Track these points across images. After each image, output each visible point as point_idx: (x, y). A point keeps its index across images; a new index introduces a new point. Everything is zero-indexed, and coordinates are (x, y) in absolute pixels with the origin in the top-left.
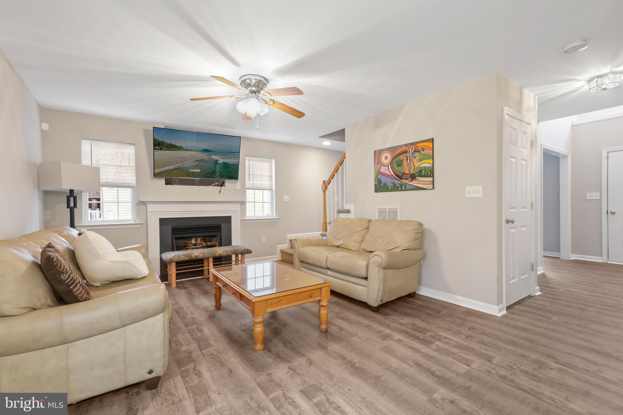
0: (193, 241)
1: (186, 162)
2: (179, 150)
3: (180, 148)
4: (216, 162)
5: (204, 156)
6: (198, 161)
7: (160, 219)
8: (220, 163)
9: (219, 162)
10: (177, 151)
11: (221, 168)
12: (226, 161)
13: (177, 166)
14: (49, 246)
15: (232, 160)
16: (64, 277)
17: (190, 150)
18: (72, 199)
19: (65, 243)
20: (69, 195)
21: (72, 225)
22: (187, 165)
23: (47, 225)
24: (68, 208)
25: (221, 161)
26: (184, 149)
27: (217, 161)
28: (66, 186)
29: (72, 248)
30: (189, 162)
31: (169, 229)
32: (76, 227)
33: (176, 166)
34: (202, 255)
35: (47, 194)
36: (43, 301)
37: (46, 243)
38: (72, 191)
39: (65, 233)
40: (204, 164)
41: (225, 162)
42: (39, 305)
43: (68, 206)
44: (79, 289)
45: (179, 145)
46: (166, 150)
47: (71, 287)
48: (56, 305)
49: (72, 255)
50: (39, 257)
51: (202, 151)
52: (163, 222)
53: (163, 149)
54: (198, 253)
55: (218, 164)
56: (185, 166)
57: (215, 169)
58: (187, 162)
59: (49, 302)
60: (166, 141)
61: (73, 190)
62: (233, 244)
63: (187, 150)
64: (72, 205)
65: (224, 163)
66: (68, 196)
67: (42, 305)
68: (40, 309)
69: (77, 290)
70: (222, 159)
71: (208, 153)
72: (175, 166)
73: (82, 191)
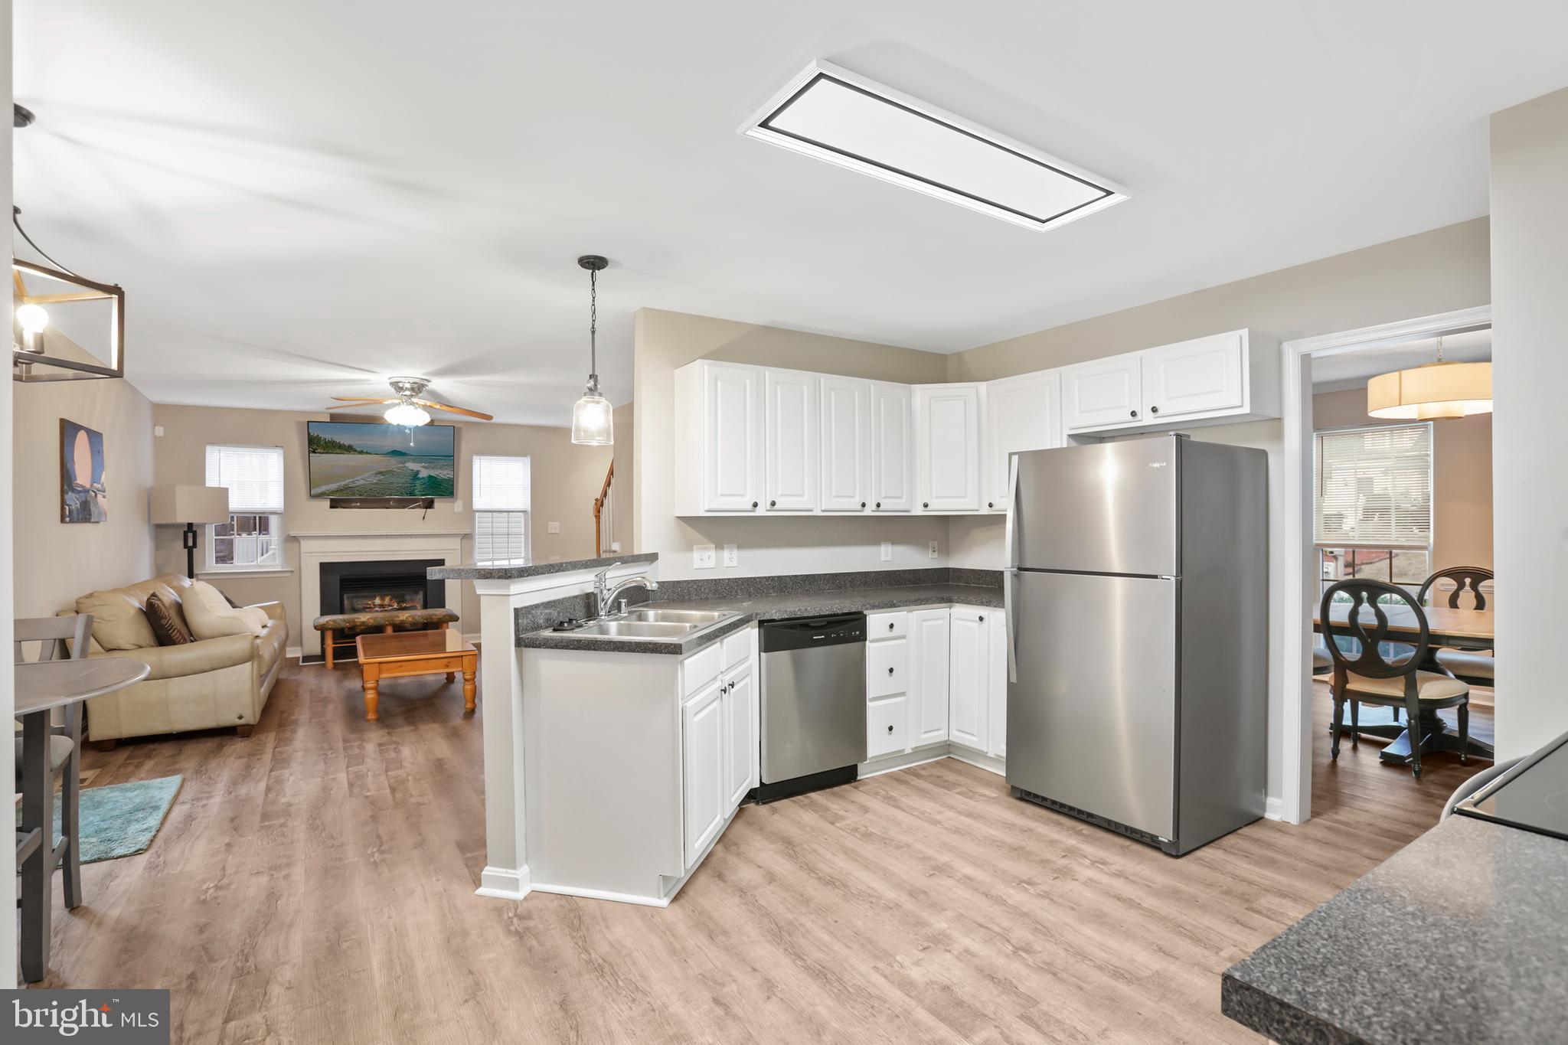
0: (378, 601)
1: (360, 476)
2: (344, 452)
3: (349, 449)
4: (415, 475)
5: (393, 463)
6: (381, 473)
7: (321, 564)
8: (423, 478)
9: (420, 476)
10: (343, 455)
11: (424, 486)
12: (434, 473)
13: (344, 483)
14: (154, 595)
15: (445, 472)
16: (164, 622)
17: (367, 453)
18: (190, 535)
19: (173, 594)
20: (186, 529)
21: (191, 575)
22: (362, 482)
23: (160, 573)
24: (185, 548)
25: (424, 473)
26: (356, 451)
27: (417, 473)
28: (183, 518)
29: (180, 601)
30: (365, 475)
31: (336, 580)
32: (197, 575)
33: (340, 483)
34: (371, 621)
35: (160, 530)
36: (147, 641)
37: (152, 592)
38: (190, 525)
39: (175, 583)
40: (394, 480)
41: (432, 474)
42: (144, 644)
43: (186, 546)
44: (176, 634)
45: (347, 443)
46: (323, 453)
47: (170, 632)
48: (157, 646)
49: (179, 608)
50: (145, 604)
51: (388, 453)
52: (326, 568)
53: (319, 451)
54: (367, 618)
55: (419, 479)
56: (358, 483)
57: (412, 488)
58: (363, 476)
59: (152, 643)
60: (322, 436)
61: (192, 524)
62: (447, 607)
63: (361, 452)
64: (190, 543)
65: (430, 476)
66: (185, 531)
67: (147, 644)
68: (145, 647)
69: (175, 635)
70: (427, 470)
71: (400, 458)
72: (338, 484)
73: (205, 524)
